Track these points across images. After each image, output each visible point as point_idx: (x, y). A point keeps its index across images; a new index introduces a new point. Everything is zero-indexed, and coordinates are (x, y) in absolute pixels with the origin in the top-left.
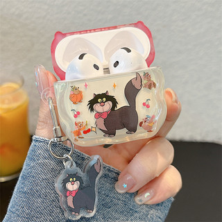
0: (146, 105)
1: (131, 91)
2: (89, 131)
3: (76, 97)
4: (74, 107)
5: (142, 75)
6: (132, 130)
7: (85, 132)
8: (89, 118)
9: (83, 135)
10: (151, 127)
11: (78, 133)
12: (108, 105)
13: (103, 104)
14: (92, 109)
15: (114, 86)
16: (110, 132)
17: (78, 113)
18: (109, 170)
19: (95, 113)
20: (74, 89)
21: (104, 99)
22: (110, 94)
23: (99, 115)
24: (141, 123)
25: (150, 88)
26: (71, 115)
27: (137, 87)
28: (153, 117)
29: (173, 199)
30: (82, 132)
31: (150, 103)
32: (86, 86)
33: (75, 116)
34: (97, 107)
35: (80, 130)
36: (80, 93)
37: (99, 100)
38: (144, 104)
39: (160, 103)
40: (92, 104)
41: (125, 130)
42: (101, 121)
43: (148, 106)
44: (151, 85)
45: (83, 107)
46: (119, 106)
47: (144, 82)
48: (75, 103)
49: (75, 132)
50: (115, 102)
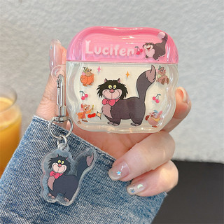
0: (156, 100)
2: (94, 115)
3: (87, 79)
4: (83, 88)
5: (157, 68)
6: (137, 122)
7: (90, 116)
8: (96, 103)
9: (87, 118)
10: (157, 123)
11: (82, 116)
12: (118, 93)
13: (112, 90)
14: (100, 94)
15: (128, 75)
16: (115, 121)
17: (86, 96)
18: (104, 157)
19: (103, 98)
20: (87, 70)
21: (115, 86)
22: (121, 82)
23: (106, 101)
24: (148, 117)
25: (163, 83)
26: (79, 96)
27: (150, 79)
28: (161, 112)
29: (166, 195)
30: (86, 115)
32: (99, 69)
33: (83, 98)
34: (107, 93)
35: (84, 113)
36: (92, 75)
37: (110, 86)
38: (154, 98)
39: (170, 99)
41: (130, 121)
42: (108, 108)
43: (157, 101)
44: (164, 81)
45: (92, 90)
46: (128, 96)
47: (158, 76)
48: (84, 85)
49: (79, 114)
50: (125, 91)
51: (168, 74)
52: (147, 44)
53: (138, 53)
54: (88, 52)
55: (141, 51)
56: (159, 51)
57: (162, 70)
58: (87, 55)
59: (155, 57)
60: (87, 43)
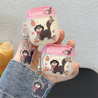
1: (64, 62)
2: (48, 70)
4: (46, 62)
5: (68, 58)
6: (62, 73)
7: (47, 70)
8: (49, 66)
9: (46, 71)
10: (68, 74)
11: (45, 70)
12: (56, 64)
14: (51, 64)
15: (59, 59)
17: (47, 64)
20: (47, 56)
23: (52, 66)
24: (65, 72)
25: (70, 62)
26: (44, 64)
27: (66, 61)
28: (69, 71)
31: (69, 66)
32: (51, 56)
34: (53, 64)
36: (49, 58)
37: (54, 62)
38: (67, 66)
39: (72, 67)
40: (51, 62)
41: (59, 73)
43: (68, 67)
45: (49, 63)
46: (59, 65)
47: (69, 60)
49: (44, 69)
50: (58, 64)
51: (72, 60)
52: (66, 50)
53: (63, 53)
54: (48, 51)
55: (64, 52)
56: (69, 53)
57: (70, 58)
58: (48, 52)
59: (68, 54)
60: (48, 49)
